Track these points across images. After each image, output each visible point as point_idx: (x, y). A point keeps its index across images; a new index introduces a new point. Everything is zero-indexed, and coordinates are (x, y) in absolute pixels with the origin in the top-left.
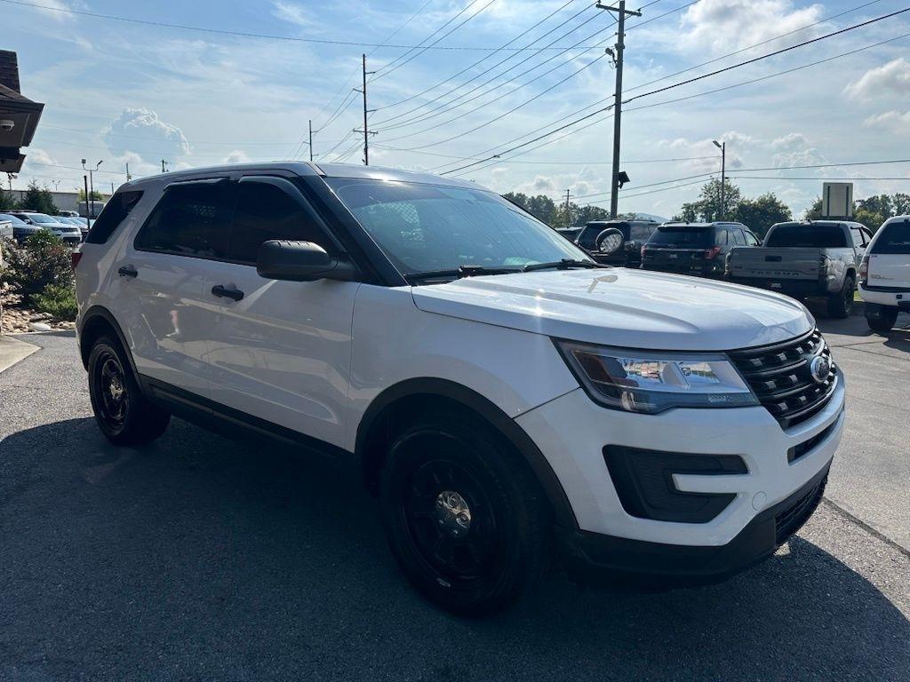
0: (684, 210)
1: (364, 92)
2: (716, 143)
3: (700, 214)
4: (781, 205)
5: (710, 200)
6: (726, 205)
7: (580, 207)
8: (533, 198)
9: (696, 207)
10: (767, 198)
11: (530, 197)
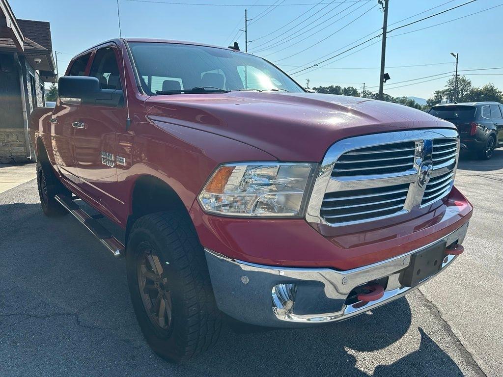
0: (436, 95)
1: (246, 31)
2: (452, 54)
3: (445, 97)
4: (497, 91)
5: (452, 88)
6: (462, 92)
7: (374, 93)
8: (345, 88)
9: (443, 92)
10: (488, 87)
11: (343, 88)
